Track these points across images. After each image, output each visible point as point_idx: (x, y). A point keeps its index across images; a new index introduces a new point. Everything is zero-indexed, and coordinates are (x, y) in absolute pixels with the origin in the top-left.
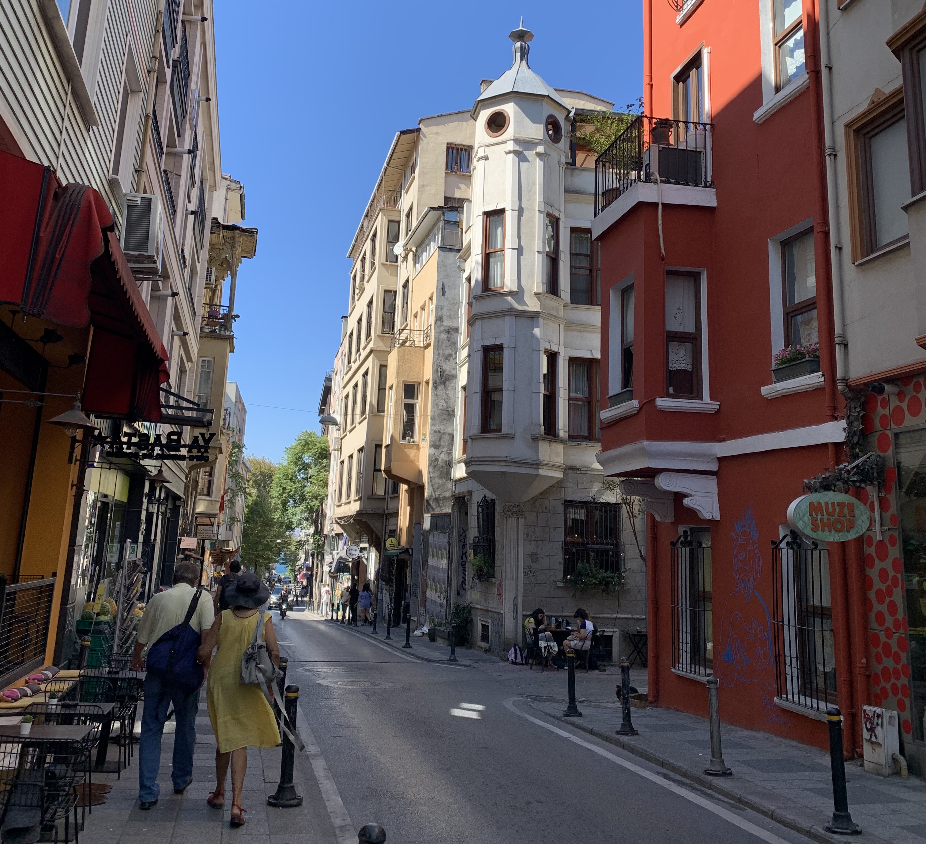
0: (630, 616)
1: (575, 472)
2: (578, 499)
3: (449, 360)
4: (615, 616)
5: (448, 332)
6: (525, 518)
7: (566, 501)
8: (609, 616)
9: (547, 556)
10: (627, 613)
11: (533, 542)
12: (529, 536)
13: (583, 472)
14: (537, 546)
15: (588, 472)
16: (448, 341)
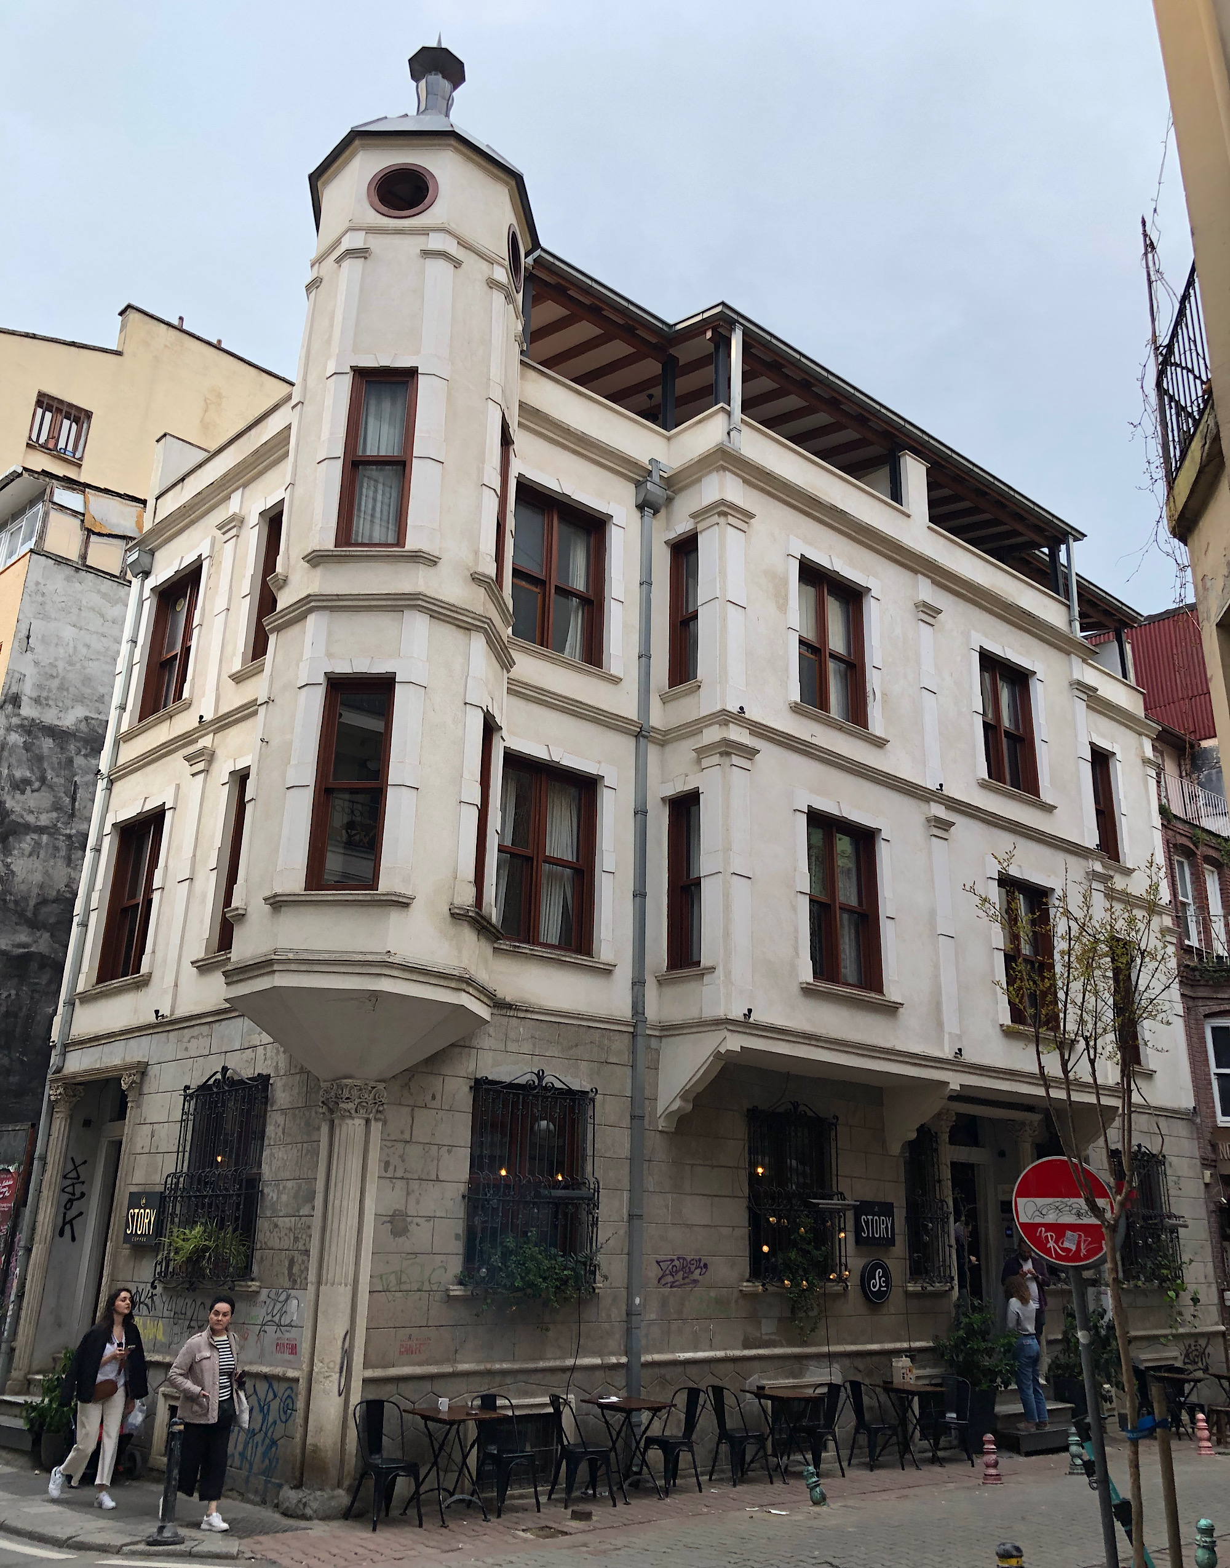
0: (597, 1361)
1: (504, 1012)
2: (507, 1079)
3: (23, 792)
4: (570, 1362)
5: (29, 733)
6: (385, 1123)
7: (478, 1082)
8: (558, 1363)
9: (429, 1218)
10: (594, 1354)
11: (400, 1184)
12: (391, 1168)
13: (522, 1015)
14: (408, 1194)
15: (529, 1016)
16: (27, 750)
